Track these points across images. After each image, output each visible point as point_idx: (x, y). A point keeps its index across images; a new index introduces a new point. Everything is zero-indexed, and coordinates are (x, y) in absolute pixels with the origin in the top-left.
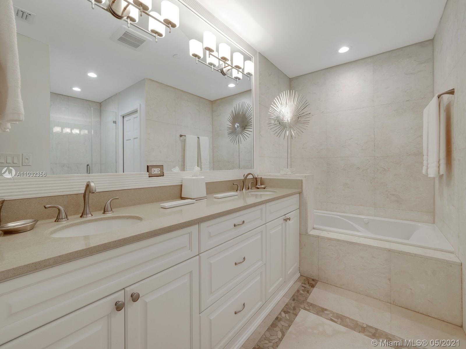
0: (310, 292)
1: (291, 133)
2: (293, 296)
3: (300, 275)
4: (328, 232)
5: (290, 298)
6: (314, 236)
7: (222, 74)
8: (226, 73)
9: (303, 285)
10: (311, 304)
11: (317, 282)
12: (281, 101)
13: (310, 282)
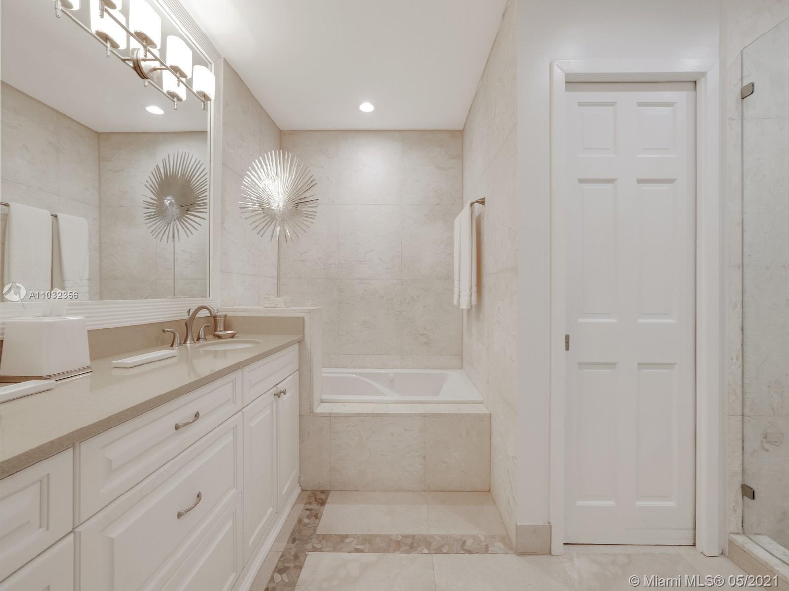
0: (319, 515)
1: (284, 230)
2: (292, 534)
3: (301, 490)
4: (344, 404)
5: (287, 540)
6: (322, 415)
7: (138, 73)
8: (148, 74)
9: (307, 508)
10: (324, 537)
11: (329, 494)
12: (267, 169)
13: (317, 498)
